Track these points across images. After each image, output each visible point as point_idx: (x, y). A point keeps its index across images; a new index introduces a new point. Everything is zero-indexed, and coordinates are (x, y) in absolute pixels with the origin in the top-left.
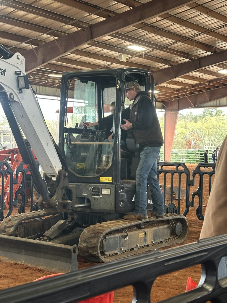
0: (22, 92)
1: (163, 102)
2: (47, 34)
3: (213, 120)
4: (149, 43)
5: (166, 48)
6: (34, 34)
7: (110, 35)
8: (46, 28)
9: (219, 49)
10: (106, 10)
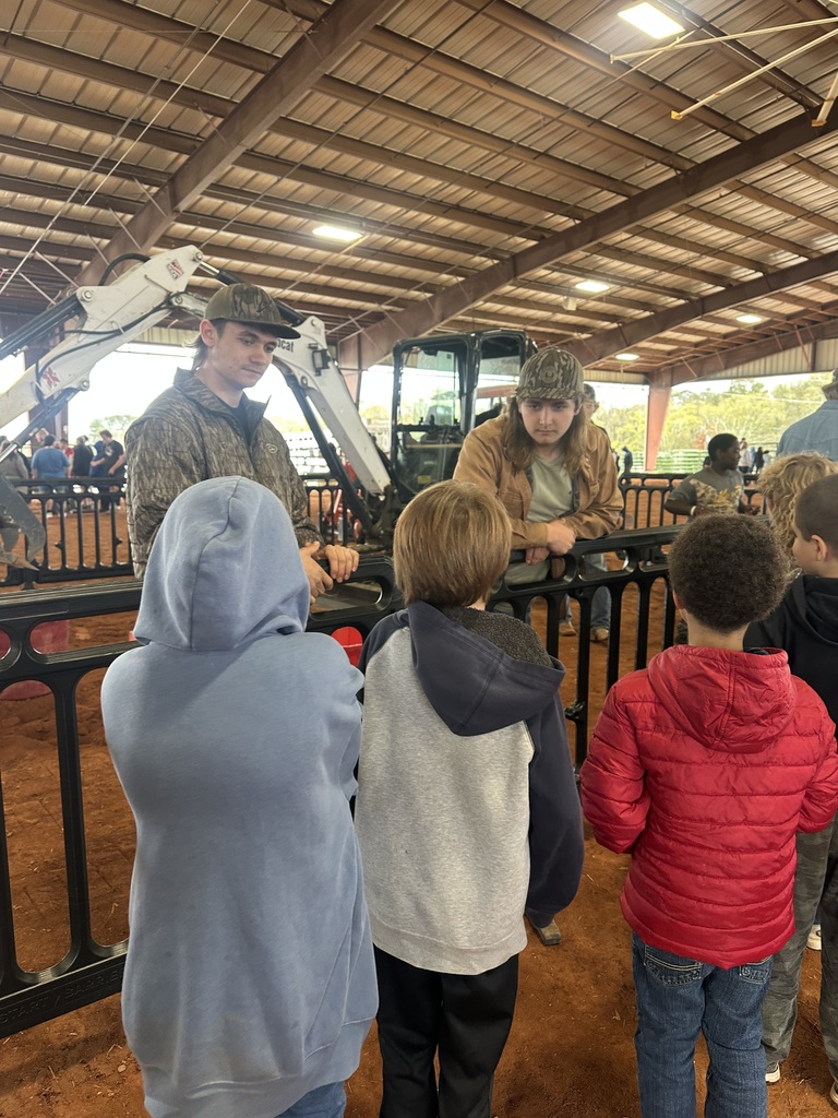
0: (320, 375)
1: (644, 373)
2: (447, 273)
3: (745, 401)
4: (614, 277)
5: (644, 283)
6: (427, 275)
7: (547, 268)
8: (445, 264)
9: (737, 280)
10: (536, 228)
